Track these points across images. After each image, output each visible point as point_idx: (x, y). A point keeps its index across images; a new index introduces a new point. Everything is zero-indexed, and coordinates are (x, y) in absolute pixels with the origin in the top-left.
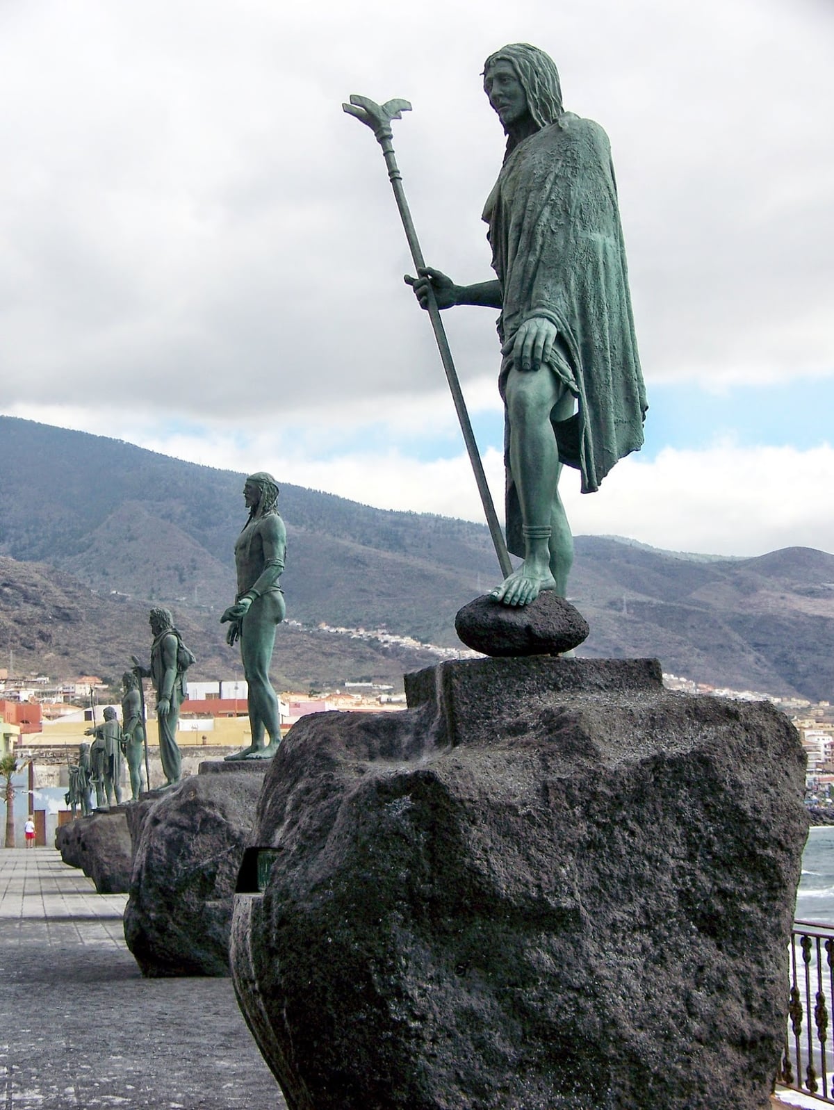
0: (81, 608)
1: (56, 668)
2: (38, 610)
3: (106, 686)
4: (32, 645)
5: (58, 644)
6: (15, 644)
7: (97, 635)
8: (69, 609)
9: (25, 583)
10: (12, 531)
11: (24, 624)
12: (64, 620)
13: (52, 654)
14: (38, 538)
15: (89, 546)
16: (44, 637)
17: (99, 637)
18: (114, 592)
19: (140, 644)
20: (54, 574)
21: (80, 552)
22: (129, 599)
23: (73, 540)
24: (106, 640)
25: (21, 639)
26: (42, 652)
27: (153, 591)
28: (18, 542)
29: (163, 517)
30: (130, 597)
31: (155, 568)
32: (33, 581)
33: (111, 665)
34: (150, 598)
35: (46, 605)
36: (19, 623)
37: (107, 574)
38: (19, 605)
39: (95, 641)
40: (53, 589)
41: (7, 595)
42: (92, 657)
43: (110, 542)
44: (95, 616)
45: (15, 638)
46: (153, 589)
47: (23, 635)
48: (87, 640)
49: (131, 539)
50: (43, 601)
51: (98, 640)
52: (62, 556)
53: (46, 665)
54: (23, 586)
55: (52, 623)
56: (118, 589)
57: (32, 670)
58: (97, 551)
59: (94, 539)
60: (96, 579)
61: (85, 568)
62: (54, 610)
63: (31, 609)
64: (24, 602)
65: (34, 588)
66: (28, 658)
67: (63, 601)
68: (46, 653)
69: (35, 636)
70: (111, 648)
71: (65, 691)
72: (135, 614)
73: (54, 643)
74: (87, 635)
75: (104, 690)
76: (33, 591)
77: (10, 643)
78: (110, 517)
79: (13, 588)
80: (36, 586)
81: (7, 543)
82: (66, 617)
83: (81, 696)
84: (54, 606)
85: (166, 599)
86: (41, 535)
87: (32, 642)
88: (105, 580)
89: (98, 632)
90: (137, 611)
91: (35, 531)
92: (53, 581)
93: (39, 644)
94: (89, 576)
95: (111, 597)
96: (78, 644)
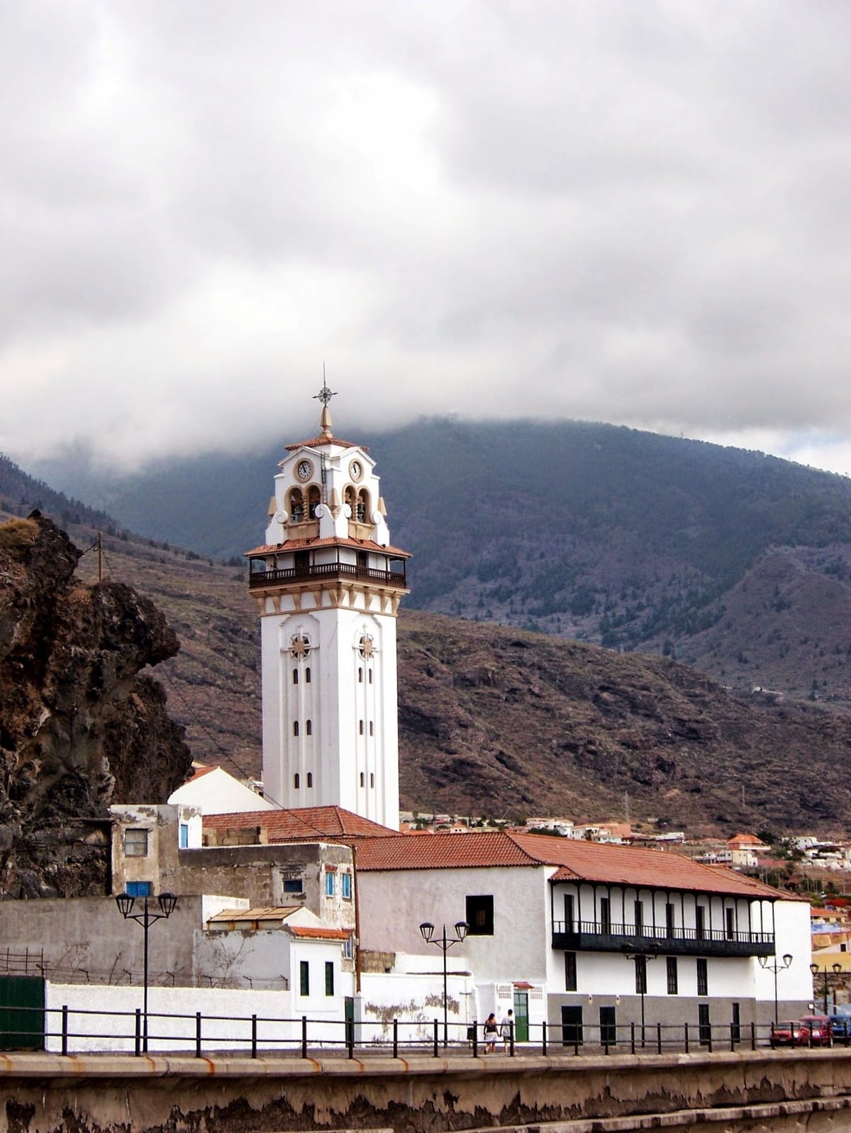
0: (715, 719)
1: (684, 811)
2: (652, 725)
3: (767, 848)
4: (647, 778)
5: (685, 777)
6: (625, 778)
7: (739, 760)
8: (697, 722)
9: (633, 686)
10: (600, 597)
11: (636, 748)
12: (689, 738)
13: (676, 791)
14: (640, 607)
15: (717, 619)
16: (663, 766)
17: (741, 763)
18: (758, 689)
19: (802, 772)
20: (673, 670)
21: (703, 629)
22: (781, 699)
23: (693, 609)
24: (752, 768)
25: (632, 770)
26: (662, 789)
27: (815, 687)
28: (609, 613)
29: (827, 571)
30: (781, 697)
31: (818, 650)
32: (643, 682)
33: (760, 804)
34: (812, 698)
35: (664, 717)
36: (629, 747)
37: (746, 661)
38: (624, 718)
39: (735, 768)
40: (672, 693)
41: (606, 703)
42: (731, 793)
43: (749, 612)
44: (735, 732)
45: (624, 768)
46: (815, 682)
47: (635, 764)
48: (724, 767)
49: (781, 606)
50: (658, 710)
51: (741, 767)
52: (677, 635)
53: (668, 807)
54: (630, 689)
55: (673, 742)
56: (762, 685)
57: (649, 815)
58: (729, 626)
59: (724, 608)
60: (728, 668)
61: (712, 653)
62: (675, 724)
63: (641, 723)
64: (632, 712)
65: (645, 692)
66: (643, 798)
67: (688, 710)
68: (668, 789)
69: (652, 765)
70: (759, 778)
71: (720, 859)
72: (792, 727)
73: (679, 775)
74: (725, 760)
75: (766, 853)
76: (643, 696)
77: (616, 776)
78: (748, 573)
79: (615, 692)
80: (648, 689)
81: (593, 615)
82: (691, 734)
83: (741, 866)
84: (675, 719)
85: (836, 698)
86: (644, 601)
87: (647, 773)
88: (743, 670)
89: (740, 756)
90: (795, 723)
91: (635, 597)
92: (670, 680)
93: (658, 776)
94: (719, 663)
95: (753, 697)
96: (712, 774)
